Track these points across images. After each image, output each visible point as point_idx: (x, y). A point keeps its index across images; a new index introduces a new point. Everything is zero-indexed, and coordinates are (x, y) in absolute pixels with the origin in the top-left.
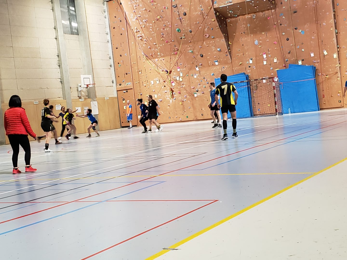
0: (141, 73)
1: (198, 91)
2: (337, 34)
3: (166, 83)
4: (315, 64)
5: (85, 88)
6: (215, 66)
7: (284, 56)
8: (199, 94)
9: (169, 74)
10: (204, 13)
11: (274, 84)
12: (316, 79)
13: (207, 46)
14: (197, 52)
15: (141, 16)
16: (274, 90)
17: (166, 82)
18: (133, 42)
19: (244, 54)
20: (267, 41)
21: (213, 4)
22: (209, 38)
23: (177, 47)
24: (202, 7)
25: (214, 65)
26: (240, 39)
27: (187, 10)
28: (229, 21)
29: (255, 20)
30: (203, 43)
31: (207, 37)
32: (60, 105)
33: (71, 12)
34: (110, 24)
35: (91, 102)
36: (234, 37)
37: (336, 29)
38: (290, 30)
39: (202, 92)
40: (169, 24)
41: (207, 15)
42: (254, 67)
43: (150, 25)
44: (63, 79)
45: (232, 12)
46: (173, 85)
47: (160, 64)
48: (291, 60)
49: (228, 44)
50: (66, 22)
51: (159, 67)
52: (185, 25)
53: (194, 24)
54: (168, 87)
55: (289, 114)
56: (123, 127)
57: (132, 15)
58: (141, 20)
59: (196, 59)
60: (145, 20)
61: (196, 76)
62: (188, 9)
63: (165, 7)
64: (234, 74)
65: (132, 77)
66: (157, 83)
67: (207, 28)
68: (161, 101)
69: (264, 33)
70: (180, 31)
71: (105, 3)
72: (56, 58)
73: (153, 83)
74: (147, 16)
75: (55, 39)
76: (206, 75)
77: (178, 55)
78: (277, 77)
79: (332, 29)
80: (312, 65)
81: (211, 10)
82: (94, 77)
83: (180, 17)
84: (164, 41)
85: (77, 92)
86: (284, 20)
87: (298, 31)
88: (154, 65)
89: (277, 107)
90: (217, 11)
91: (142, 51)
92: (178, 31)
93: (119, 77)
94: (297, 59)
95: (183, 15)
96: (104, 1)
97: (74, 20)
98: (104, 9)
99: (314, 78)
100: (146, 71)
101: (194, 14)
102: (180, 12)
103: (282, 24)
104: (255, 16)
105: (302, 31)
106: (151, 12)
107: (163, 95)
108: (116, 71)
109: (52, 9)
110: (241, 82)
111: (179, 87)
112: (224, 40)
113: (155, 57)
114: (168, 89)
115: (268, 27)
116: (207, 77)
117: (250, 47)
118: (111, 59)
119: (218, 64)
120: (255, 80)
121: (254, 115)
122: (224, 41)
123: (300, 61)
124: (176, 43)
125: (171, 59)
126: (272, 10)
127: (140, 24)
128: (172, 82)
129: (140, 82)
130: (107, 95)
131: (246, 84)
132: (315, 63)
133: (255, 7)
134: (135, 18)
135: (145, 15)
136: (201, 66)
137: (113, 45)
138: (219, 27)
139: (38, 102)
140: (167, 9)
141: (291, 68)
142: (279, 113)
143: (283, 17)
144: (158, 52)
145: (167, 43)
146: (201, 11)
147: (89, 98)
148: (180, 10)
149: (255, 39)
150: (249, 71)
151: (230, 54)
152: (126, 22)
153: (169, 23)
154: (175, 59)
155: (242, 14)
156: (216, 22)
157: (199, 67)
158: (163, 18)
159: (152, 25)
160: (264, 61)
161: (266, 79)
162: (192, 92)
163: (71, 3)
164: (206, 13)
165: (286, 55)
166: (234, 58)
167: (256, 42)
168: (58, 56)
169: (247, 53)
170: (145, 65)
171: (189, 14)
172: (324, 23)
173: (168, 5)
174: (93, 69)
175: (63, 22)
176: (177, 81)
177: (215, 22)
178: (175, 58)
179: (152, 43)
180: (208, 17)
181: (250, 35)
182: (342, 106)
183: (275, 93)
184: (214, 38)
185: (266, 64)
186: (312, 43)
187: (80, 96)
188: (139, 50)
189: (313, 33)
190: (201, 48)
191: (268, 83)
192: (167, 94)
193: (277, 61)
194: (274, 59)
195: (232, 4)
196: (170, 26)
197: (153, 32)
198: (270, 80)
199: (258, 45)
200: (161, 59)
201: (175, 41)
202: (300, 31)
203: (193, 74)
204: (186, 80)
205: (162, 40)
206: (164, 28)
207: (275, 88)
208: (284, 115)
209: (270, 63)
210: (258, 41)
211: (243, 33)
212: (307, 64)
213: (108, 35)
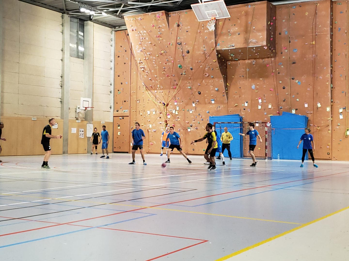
0: (139, 102)
1: (192, 126)
2: (332, 89)
3: (162, 114)
4: (308, 114)
5: (83, 111)
6: (211, 104)
7: (279, 103)
8: (192, 129)
9: (166, 107)
10: (207, 53)
11: (266, 129)
13: (206, 84)
14: (195, 89)
15: (146, 49)
16: (266, 134)
18: (136, 72)
20: (263, 87)
21: (216, 46)
22: (209, 77)
23: (176, 82)
24: (205, 47)
26: (238, 82)
27: (190, 49)
28: (229, 63)
30: (203, 80)
31: (207, 76)
32: (57, 124)
33: (80, 37)
34: (115, 53)
35: (87, 124)
36: (233, 80)
37: (332, 84)
38: (287, 79)
39: (196, 128)
41: (209, 56)
42: (248, 110)
43: (153, 58)
44: (63, 99)
45: (233, 56)
46: (168, 118)
47: (158, 96)
48: (285, 108)
49: (226, 85)
50: (74, 45)
51: (157, 99)
52: (187, 62)
53: (196, 62)
54: (164, 119)
56: (115, 152)
57: (137, 47)
58: (145, 52)
59: (193, 95)
60: (149, 53)
61: (192, 111)
62: (192, 48)
63: (170, 43)
64: (229, 115)
65: (129, 105)
66: (153, 114)
67: (208, 68)
68: (155, 131)
69: (262, 79)
70: (182, 67)
71: (113, 32)
72: (59, 78)
73: (149, 113)
74: (152, 50)
75: (61, 61)
76: (201, 111)
77: (177, 89)
78: (270, 122)
79: (327, 83)
80: (305, 115)
81: (214, 51)
82: (93, 101)
83: (183, 55)
84: (165, 75)
85: (75, 113)
86: (282, 69)
87: (295, 81)
88: (152, 96)
89: (267, 151)
90: (219, 53)
91: (143, 82)
92: (180, 67)
93: (117, 103)
94: (291, 107)
95: (186, 52)
96: (112, 31)
97: (82, 44)
98: (112, 38)
100: (144, 101)
101: (197, 53)
102: (184, 49)
103: (280, 73)
104: (255, 61)
105: (298, 82)
106: (156, 46)
107: (157, 126)
108: (115, 97)
109: (62, 32)
110: (235, 123)
111: (174, 120)
112: (223, 81)
113: (155, 88)
114: (163, 121)
115: (266, 74)
116: (203, 113)
117: (247, 90)
118: (112, 86)
119: (214, 103)
120: (248, 122)
121: (244, 156)
123: (293, 110)
124: (176, 78)
125: (170, 93)
126: (271, 58)
127: (144, 56)
128: (167, 114)
129: (137, 111)
130: (103, 119)
131: (240, 125)
133: (256, 53)
134: (140, 50)
135: (150, 48)
136: (197, 103)
137: (115, 72)
138: (219, 68)
139: (36, 118)
140: (172, 45)
141: (284, 116)
142: (269, 158)
143: (282, 66)
144: (158, 85)
145: (168, 77)
146: (204, 51)
147: (85, 120)
150: (244, 113)
151: (227, 94)
152: (131, 52)
153: (171, 59)
155: (243, 59)
156: (217, 63)
157: (196, 104)
158: (166, 53)
160: (259, 106)
161: (259, 123)
162: (186, 126)
163: (80, 29)
165: (281, 102)
166: (230, 99)
167: (253, 87)
168: (62, 77)
169: (243, 96)
170: (144, 95)
171: (192, 52)
172: (321, 77)
173: (173, 42)
174: (93, 93)
175: (71, 45)
176: (173, 114)
177: (215, 63)
178: (174, 92)
179: (154, 75)
180: (210, 58)
181: (249, 79)
182: (331, 159)
183: (267, 138)
184: (213, 78)
185: (260, 109)
186: (307, 94)
187: (77, 117)
188: (140, 80)
189: (309, 85)
190: (199, 85)
191: (261, 127)
192: (162, 125)
193: (271, 107)
194: (269, 105)
195: (235, 48)
196: (172, 62)
197: (155, 65)
198: (263, 125)
199: (255, 89)
200: (160, 91)
201: (175, 76)
202: (297, 81)
203: (189, 109)
204: (182, 114)
205: (164, 74)
206: (167, 62)
207: (267, 133)
208: (273, 160)
209: (265, 108)
210: (255, 85)
211: (242, 76)
212: (300, 114)
213: (112, 62)
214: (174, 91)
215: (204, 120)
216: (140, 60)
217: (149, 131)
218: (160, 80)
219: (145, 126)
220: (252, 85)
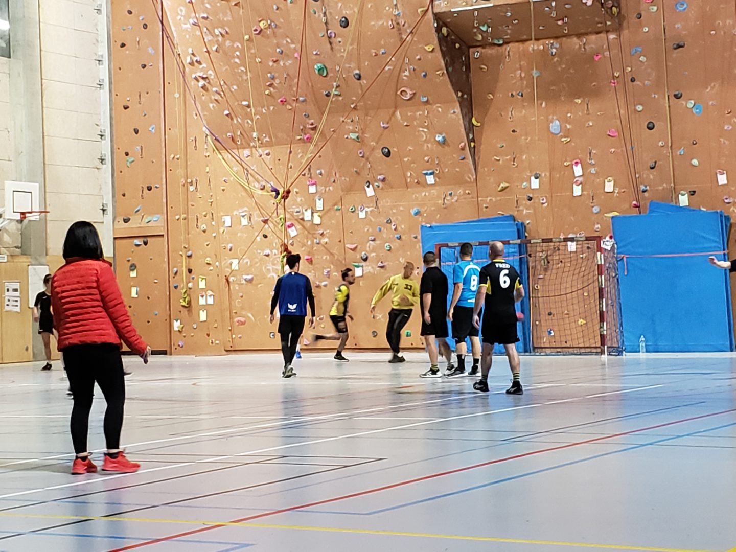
0: (196, 188)
1: (366, 260)
3: (271, 225)
4: (730, 208)
5: (14, 223)
6: (424, 187)
7: (637, 176)
8: (368, 268)
9: (283, 200)
10: (404, 25)
11: (600, 258)
12: (728, 253)
13: (405, 124)
14: (372, 141)
15: (210, 18)
16: (601, 275)
17: (269, 222)
18: (179, 93)
19: (514, 159)
20: (587, 125)
22: (413, 100)
23: (312, 121)
24: (398, 5)
25: (421, 184)
26: (508, 114)
27: (352, 12)
28: (477, 55)
29: (555, 59)
30: (394, 113)
31: (408, 97)
34: (111, 33)
35: (30, 267)
36: (489, 106)
38: (658, 98)
39: (380, 264)
40: (295, 48)
41: (411, 32)
42: (542, 202)
43: (235, 46)
45: (487, 30)
46: (290, 235)
47: (255, 166)
48: (657, 190)
49: (469, 124)
51: (251, 174)
52: (342, 54)
53: (372, 55)
54: (277, 240)
55: (641, 353)
58: (207, 29)
59: (367, 159)
60: (220, 30)
61: (364, 211)
62: (356, 10)
64: (481, 218)
65: (164, 200)
66: (241, 224)
67: (409, 72)
68: (251, 281)
69: (582, 101)
70: (327, 73)
73: (228, 223)
74: (230, 19)
76: (394, 211)
77: (314, 143)
78: (611, 237)
80: (719, 211)
81: (426, 18)
82: (47, 190)
83: (329, 32)
84: (274, 98)
86: (643, 68)
87: (684, 103)
88: (237, 168)
89: (605, 328)
90: (443, 23)
91: (205, 122)
92: (321, 70)
93: (124, 195)
94: (676, 187)
95: (339, 24)
99: (724, 250)
100: (209, 185)
101: (374, 25)
102: (330, 13)
103: (636, 79)
104: (558, 46)
105: (694, 105)
106: (243, 8)
107: (256, 263)
108: (115, 175)
111: (309, 243)
112: (458, 110)
113: (244, 143)
114: (274, 245)
115: (594, 84)
116: (399, 217)
117: (537, 138)
118: (105, 139)
119: (433, 182)
120: (543, 240)
121: (534, 348)
122: (457, 116)
123: (683, 195)
124: (311, 108)
125: (291, 155)
126: (608, 34)
127: (204, 39)
128: (288, 223)
129: (189, 217)
131: (517, 250)
132: (729, 203)
133: (559, 20)
134: (191, 21)
135: (223, 14)
136: (381, 184)
137: (114, 95)
138: (445, 72)
140: (291, 3)
141: (654, 214)
142: (611, 349)
143: (642, 57)
144: (254, 131)
145: (283, 104)
146: (394, 18)
147: (23, 254)
148: (331, 11)
149: (551, 117)
150: (528, 211)
151: (474, 154)
152: (163, 30)
153: (293, 46)
154: (305, 155)
155: (518, 40)
156: (438, 54)
157: (376, 187)
158: (275, 30)
159: (240, 46)
160: (574, 185)
161: (578, 241)
162: (347, 261)
164: (408, 24)
165: (642, 173)
166: (483, 167)
167: (555, 126)
169: (524, 157)
170: (209, 165)
171: (356, 23)
174: (44, 164)
176: (305, 224)
177: (433, 54)
178: (305, 153)
179: (238, 101)
180: (415, 39)
181: (539, 102)
183: (603, 286)
184: (427, 102)
185: (580, 196)
186: (724, 143)
188: (195, 117)
189: (729, 113)
190: (387, 128)
191: (582, 254)
192: (271, 259)
193: (614, 189)
195: (491, 5)
196: (296, 55)
197: (243, 68)
198: (589, 246)
199: (561, 134)
200: (260, 150)
201: (308, 100)
202: (691, 104)
203: (356, 207)
204: (333, 222)
205: (270, 95)
206: (278, 58)
207: (604, 269)
208: (624, 357)
209: (594, 194)
210: (560, 122)
211: (518, 94)
212: (703, 207)
213: (102, 64)
214: (307, 151)
215: (403, 237)
216: (193, 54)
217: (231, 279)
218: (258, 116)
219: (217, 267)
220: (552, 122)
